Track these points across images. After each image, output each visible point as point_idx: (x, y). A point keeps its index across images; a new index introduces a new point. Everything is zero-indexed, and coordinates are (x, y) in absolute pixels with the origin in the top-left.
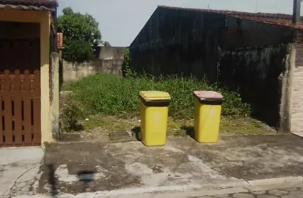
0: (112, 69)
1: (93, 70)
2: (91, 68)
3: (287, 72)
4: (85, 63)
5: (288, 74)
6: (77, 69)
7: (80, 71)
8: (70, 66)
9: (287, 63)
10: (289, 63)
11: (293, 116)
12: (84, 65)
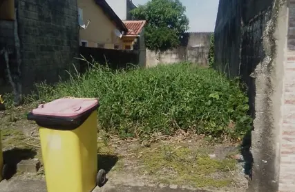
0: (197, 58)
1: (176, 59)
2: (174, 56)
3: (268, 59)
4: (169, 51)
5: (269, 65)
6: (160, 58)
7: (163, 60)
8: (153, 54)
9: (266, 40)
10: (273, 40)
11: (283, 159)
12: (167, 54)
